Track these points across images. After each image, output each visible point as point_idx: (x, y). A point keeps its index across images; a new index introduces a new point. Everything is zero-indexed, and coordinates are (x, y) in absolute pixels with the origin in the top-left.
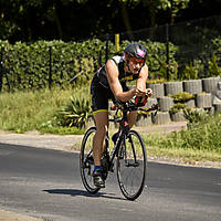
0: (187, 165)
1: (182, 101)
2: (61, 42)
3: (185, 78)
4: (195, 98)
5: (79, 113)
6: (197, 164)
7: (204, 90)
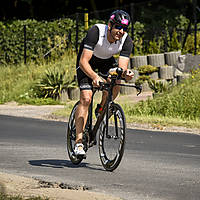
0: (156, 130)
1: (147, 74)
2: (35, 21)
3: (149, 53)
4: (159, 70)
5: (54, 86)
6: (165, 129)
7: (166, 63)
